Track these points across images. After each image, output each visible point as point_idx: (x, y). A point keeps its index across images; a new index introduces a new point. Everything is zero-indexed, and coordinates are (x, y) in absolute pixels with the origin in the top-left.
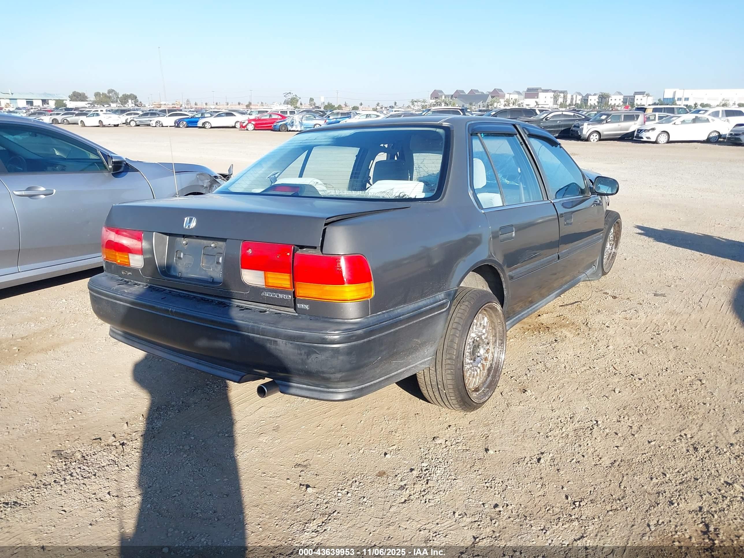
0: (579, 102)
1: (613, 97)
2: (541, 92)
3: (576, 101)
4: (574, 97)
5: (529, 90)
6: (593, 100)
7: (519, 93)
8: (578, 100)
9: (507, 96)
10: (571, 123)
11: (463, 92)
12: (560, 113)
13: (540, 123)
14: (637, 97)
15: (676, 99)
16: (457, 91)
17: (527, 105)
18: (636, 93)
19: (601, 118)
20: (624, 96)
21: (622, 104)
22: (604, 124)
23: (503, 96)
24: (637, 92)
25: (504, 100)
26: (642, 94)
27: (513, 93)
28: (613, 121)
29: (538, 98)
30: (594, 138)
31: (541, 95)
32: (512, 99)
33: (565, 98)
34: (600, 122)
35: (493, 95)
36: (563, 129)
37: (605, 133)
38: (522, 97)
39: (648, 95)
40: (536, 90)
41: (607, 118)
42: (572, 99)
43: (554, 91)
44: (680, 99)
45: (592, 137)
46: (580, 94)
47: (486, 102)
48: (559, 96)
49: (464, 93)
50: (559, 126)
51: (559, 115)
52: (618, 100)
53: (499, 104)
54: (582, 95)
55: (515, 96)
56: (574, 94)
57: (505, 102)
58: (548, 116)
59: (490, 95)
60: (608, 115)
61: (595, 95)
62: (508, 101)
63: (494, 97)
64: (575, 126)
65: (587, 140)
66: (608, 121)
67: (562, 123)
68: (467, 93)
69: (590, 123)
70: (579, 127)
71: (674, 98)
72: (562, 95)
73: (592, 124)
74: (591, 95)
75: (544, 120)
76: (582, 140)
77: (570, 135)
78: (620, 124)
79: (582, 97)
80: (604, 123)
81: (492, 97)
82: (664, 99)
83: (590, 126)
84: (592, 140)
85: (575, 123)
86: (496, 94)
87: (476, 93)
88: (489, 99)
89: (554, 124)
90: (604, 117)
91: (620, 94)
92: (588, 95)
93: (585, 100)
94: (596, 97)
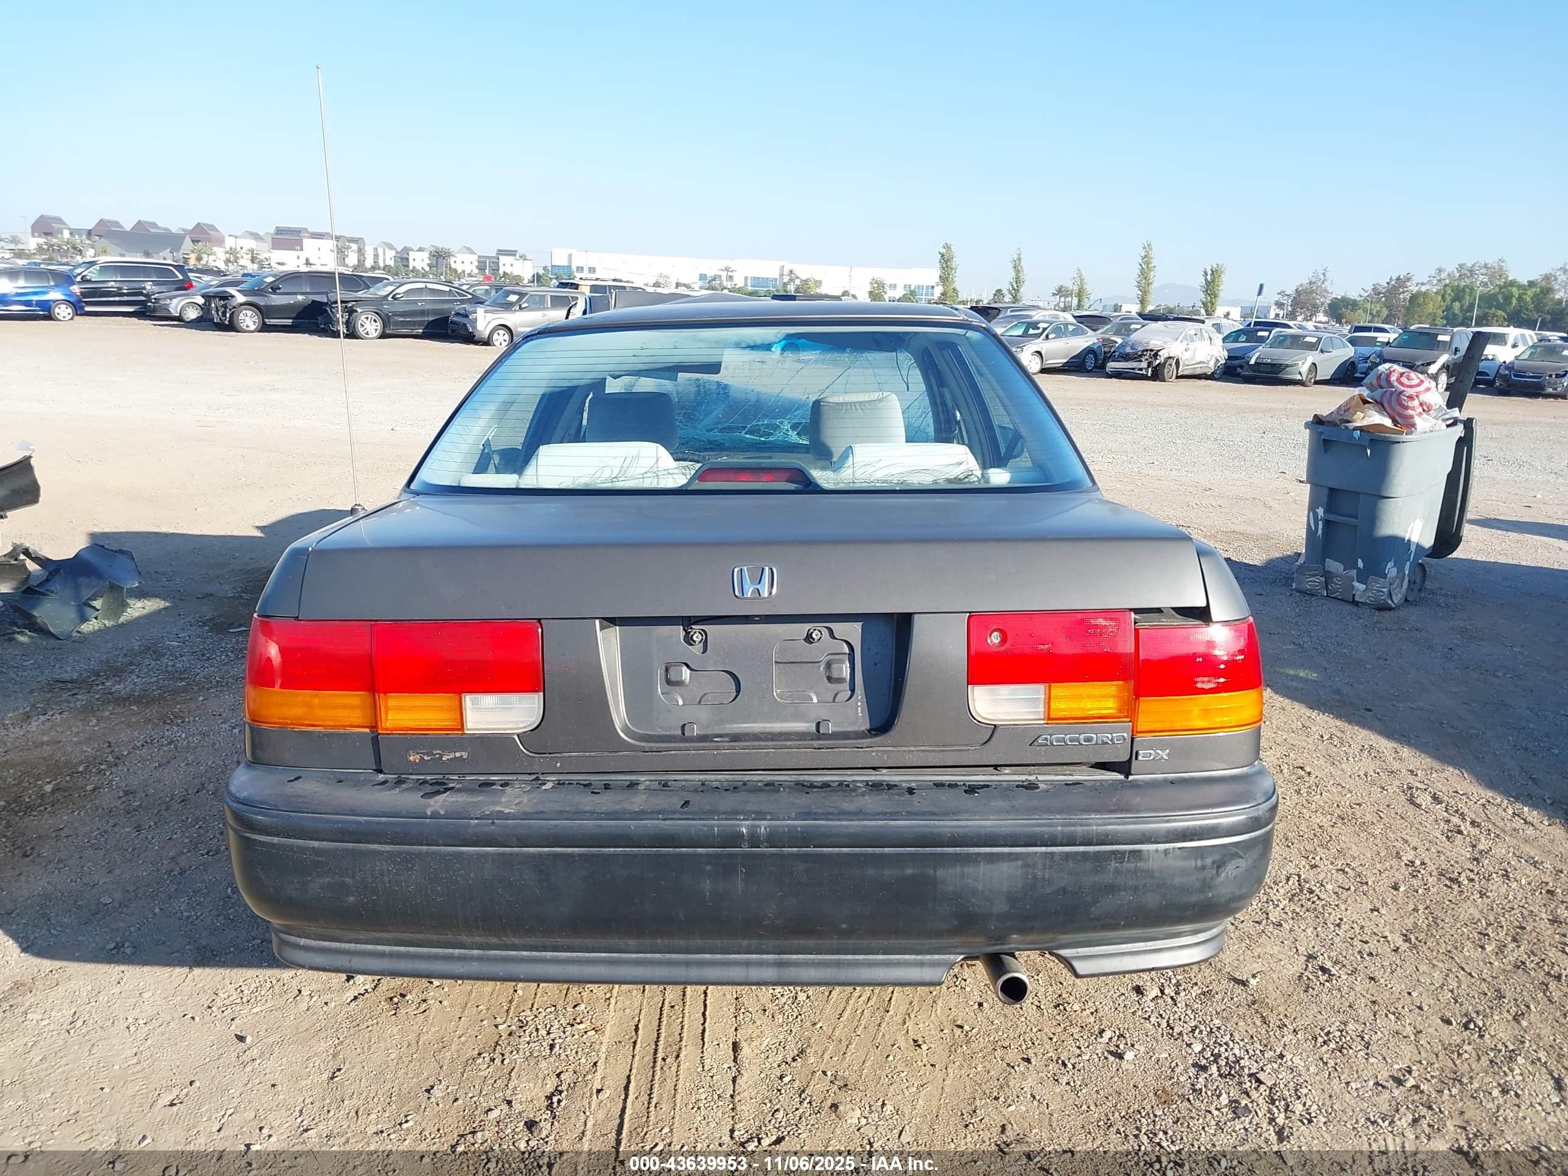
0: (392, 263)
1: (460, 257)
2: (308, 237)
3: (384, 260)
4: (380, 251)
5: (279, 231)
6: (420, 261)
7: (256, 236)
8: (388, 258)
9: (230, 242)
10: (446, 306)
11: (117, 224)
12: (422, 285)
13: (382, 305)
14: (503, 259)
15: (574, 268)
16: (101, 222)
17: (279, 263)
18: (501, 252)
19: (508, 299)
20: (479, 257)
21: (476, 271)
22: (517, 313)
23: (220, 242)
24: (503, 251)
25: (223, 250)
26: (512, 255)
27: (243, 236)
28: (532, 306)
29: (302, 250)
30: (501, 338)
31: (307, 243)
32: (242, 248)
33: (361, 252)
34: (508, 307)
35: (196, 237)
36: (431, 319)
37: (520, 330)
38: (267, 245)
39: (523, 258)
40: (297, 232)
41: (518, 300)
42: (376, 256)
43: (338, 238)
44: (580, 269)
45: (495, 337)
46: (391, 247)
47: (181, 251)
48: (349, 248)
49: (121, 227)
50: (423, 313)
51: (420, 290)
52: (467, 263)
53: (212, 258)
54: (395, 249)
55: (250, 244)
56: (379, 246)
57: (228, 255)
58: (397, 291)
59: (188, 236)
60: (521, 295)
61: (420, 250)
62: (232, 252)
63: (198, 241)
64: (457, 314)
65: (487, 342)
66: (523, 306)
67: (428, 307)
68: (128, 226)
69: (489, 308)
70: (467, 316)
71: (569, 267)
72: (354, 246)
73: (492, 312)
74: (413, 250)
75: (390, 298)
76: (476, 343)
77: (449, 331)
78: (546, 312)
79: (397, 252)
80: (515, 310)
81: (193, 241)
82: (552, 266)
83: (490, 316)
84: (497, 343)
85: (458, 307)
86: (202, 235)
87: (153, 230)
88: (187, 244)
89: (407, 308)
90: (513, 298)
91: (470, 251)
92: (406, 250)
93: (403, 259)
94: (425, 255)
